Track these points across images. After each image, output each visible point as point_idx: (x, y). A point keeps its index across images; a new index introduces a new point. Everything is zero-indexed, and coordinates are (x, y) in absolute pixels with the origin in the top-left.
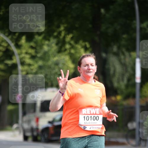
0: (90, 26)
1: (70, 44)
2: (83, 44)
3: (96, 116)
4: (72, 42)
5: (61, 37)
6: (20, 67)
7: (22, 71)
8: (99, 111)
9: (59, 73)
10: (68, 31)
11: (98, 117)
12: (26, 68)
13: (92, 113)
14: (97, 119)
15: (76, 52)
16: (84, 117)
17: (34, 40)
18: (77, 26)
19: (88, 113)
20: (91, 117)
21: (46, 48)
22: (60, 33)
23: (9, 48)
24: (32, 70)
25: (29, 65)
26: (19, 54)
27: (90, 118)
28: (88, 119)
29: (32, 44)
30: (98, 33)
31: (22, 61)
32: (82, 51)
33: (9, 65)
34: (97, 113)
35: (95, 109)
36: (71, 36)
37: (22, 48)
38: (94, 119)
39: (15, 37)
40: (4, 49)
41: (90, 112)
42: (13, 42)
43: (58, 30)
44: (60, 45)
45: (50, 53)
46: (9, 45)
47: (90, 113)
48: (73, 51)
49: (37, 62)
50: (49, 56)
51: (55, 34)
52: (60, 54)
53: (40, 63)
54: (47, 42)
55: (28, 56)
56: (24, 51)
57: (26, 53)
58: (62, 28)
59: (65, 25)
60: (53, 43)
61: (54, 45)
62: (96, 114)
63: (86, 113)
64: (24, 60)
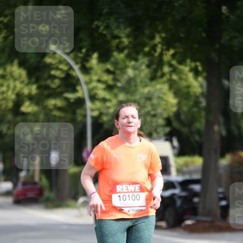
0: (204, 35)
1: (171, 65)
2: (193, 65)
3: (136, 194)
4: (174, 62)
5: (157, 54)
6: (89, 104)
7: (92, 110)
8: (139, 188)
9: (153, 113)
10: (168, 44)
11: (138, 196)
12: (98, 104)
13: (130, 191)
14: (138, 199)
15: (181, 79)
16: (119, 196)
17: (112, 59)
18: (182, 35)
19: (124, 191)
20: (129, 196)
21: (130, 72)
22: (154, 48)
23: (71, 72)
24: (109, 108)
25: (104, 100)
26: (87, 83)
27: (128, 198)
28: (124, 199)
29: (109, 66)
30: (217, 46)
31: (92, 93)
32: (191, 75)
33: (72, 101)
34: (137, 190)
35: (134, 185)
36: (172, 52)
37: (92, 72)
38: (134, 199)
39: (81, 55)
40: (63, 75)
41: (127, 189)
42: (77, 63)
43: (152, 43)
44: (154, 67)
45: (138, 80)
46: (71, 68)
47: (127, 191)
48: (175, 77)
49: (116, 96)
50: (136, 86)
51: (147, 49)
52: (154, 83)
53: (122, 97)
54: (133, 63)
55: (101, 86)
56: (95, 78)
57: (99, 81)
58: (158, 39)
59: (163, 35)
60: (142, 63)
61: (143, 67)
62: (135, 192)
63: (121, 191)
64: (95, 91)
